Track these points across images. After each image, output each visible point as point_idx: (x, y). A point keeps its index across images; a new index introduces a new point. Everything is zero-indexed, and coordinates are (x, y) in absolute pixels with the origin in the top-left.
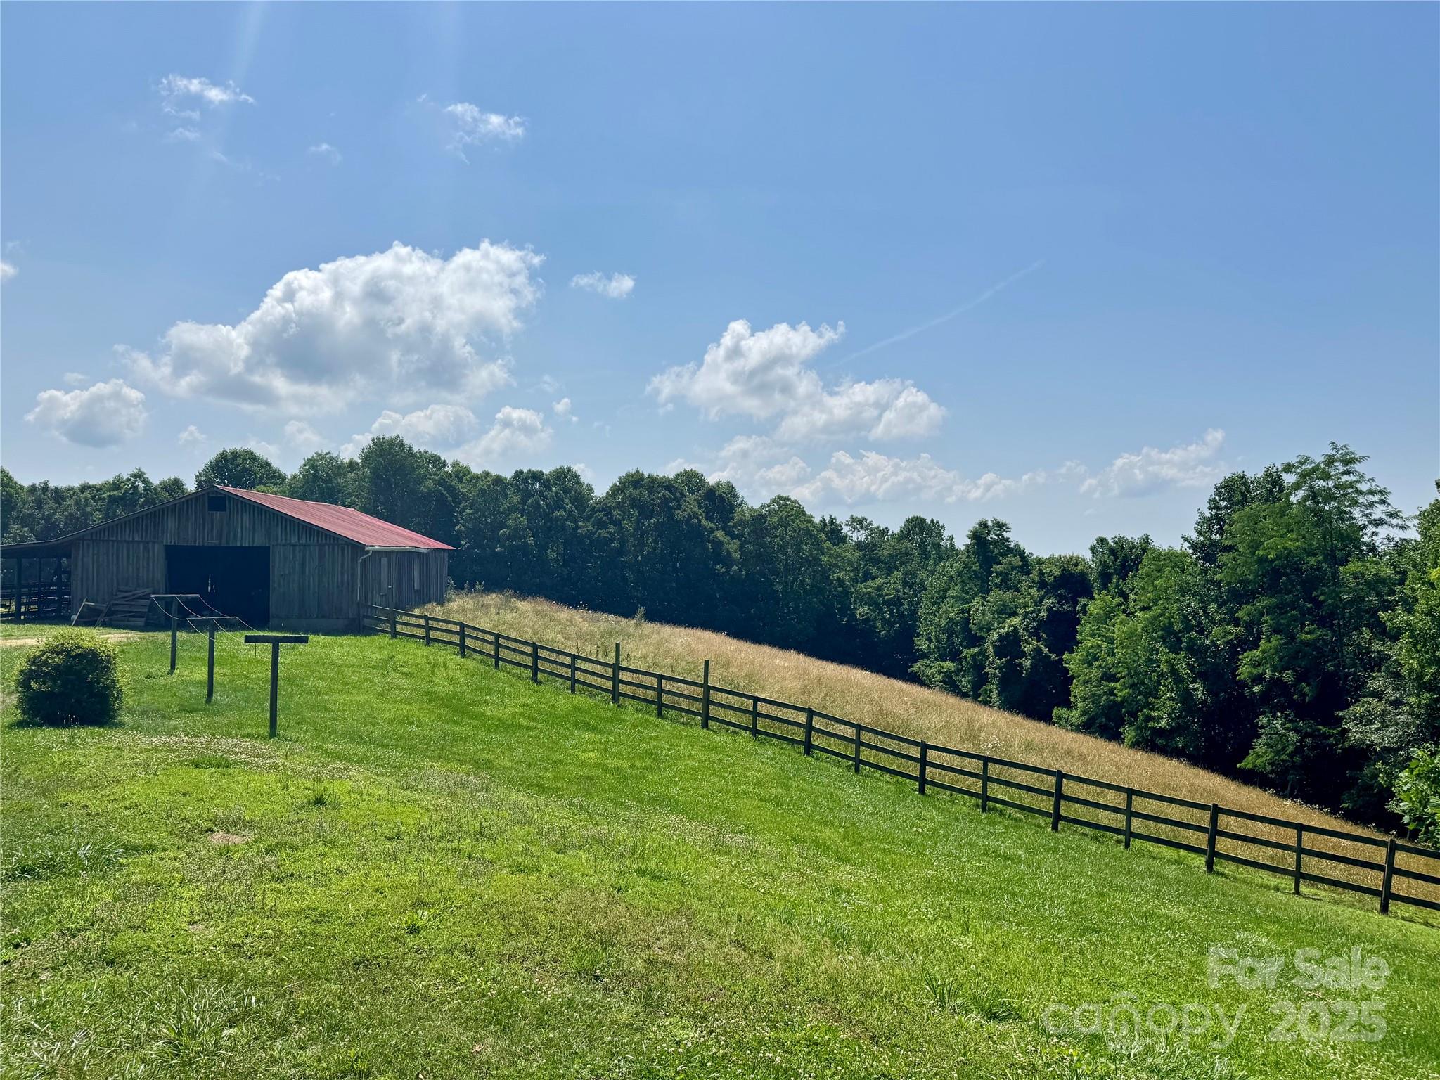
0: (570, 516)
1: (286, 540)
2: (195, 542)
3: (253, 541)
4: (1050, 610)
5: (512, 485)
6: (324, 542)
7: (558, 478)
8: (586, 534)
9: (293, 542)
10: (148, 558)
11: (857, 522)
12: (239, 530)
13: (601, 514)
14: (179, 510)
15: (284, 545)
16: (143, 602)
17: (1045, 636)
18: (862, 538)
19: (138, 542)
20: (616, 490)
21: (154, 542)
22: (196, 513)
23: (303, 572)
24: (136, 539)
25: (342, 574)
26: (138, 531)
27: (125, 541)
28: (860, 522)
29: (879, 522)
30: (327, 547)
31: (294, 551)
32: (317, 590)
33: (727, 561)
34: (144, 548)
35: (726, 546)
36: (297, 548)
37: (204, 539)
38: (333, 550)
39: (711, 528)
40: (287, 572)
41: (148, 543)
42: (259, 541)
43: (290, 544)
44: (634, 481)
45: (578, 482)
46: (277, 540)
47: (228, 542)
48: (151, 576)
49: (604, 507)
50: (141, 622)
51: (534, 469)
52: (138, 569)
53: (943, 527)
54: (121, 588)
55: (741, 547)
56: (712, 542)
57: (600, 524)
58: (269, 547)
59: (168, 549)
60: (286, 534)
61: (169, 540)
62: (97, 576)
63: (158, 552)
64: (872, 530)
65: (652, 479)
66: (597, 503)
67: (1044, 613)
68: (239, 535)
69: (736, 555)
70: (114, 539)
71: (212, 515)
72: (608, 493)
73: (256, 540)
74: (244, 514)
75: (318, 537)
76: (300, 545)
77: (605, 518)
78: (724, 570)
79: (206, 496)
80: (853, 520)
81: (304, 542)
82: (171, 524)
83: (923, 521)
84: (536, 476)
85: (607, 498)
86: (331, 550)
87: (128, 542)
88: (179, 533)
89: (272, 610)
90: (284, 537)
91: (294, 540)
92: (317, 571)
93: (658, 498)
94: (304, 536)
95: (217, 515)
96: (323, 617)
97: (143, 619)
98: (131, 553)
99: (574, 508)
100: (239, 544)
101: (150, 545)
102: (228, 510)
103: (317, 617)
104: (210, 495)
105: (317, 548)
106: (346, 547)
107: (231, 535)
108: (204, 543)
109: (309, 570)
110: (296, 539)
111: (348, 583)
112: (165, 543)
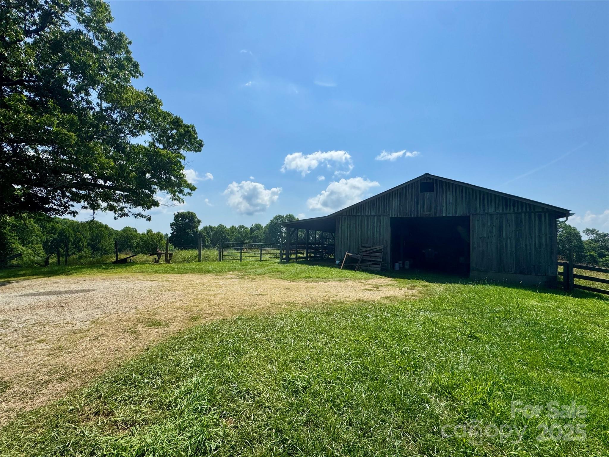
1: (484, 210)
2: (411, 214)
3: (456, 212)
6: (520, 211)
9: (490, 212)
10: (380, 226)
12: (444, 205)
14: (400, 194)
15: (482, 215)
16: (378, 254)
19: (374, 216)
21: (384, 216)
22: (412, 194)
23: (500, 236)
24: (373, 214)
25: (540, 237)
26: (373, 209)
27: (366, 215)
30: (523, 215)
31: (491, 219)
32: (514, 249)
34: (377, 219)
36: (495, 217)
37: (417, 212)
38: (530, 217)
40: (485, 236)
41: (380, 216)
42: (461, 212)
43: (487, 213)
46: (476, 210)
47: (436, 213)
48: (382, 237)
50: (378, 268)
52: (373, 233)
54: (363, 245)
58: (469, 216)
59: (393, 220)
60: (484, 206)
61: (393, 214)
62: (350, 237)
63: (386, 222)
68: (444, 208)
70: (359, 214)
71: (424, 195)
73: (458, 211)
74: (448, 194)
75: (514, 206)
76: (498, 214)
79: (419, 182)
81: (501, 211)
82: (395, 203)
86: (527, 217)
87: (368, 216)
88: (400, 210)
89: (473, 265)
90: (482, 209)
91: (491, 210)
92: (513, 234)
94: (501, 207)
95: (427, 195)
96: (521, 273)
97: (380, 266)
98: (369, 223)
100: (444, 215)
101: (381, 218)
102: (435, 190)
103: (515, 273)
104: (422, 182)
105: (513, 216)
106: (543, 214)
107: (438, 208)
108: (417, 215)
109: (506, 233)
110: (493, 209)
111: (547, 245)
112: (390, 216)
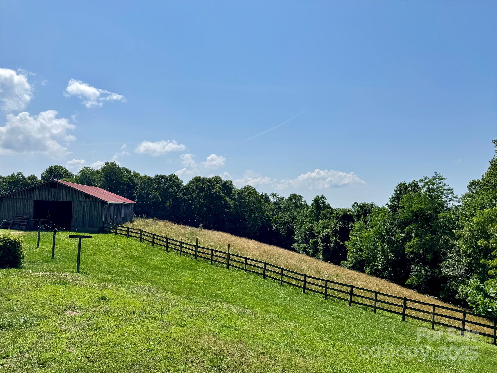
0: (174, 191)
1: (78, 199)
2: (45, 199)
4: (340, 227)
5: (154, 180)
6: (92, 200)
7: (171, 178)
8: (180, 198)
10: (28, 205)
11: (274, 195)
12: (61, 195)
13: (185, 191)
14: (40, 187)
15: (77, 201)
16: (25, 220)
17: (338, 236)
18: (275, 201)
19: (24, 199)
20: (191, 183)
22: (46, 189)
23: (84, 211)
25: (98, 211)
26: (24, 195)
28: (275, 195)
29: (281, 195)
30: (93, 202)
31: (81, 203)
32: (88, 217)
33: (229, 208)
34: (27, 201)
35: (229, 202)
36: (82, 202)
37: (48, 198)
38: (95, 203)
39: (224, 196)
40: (78, 211)
42: (69, 199)
43: (79, 201)
44: (198, 179)
45: (178, 179)
46: (75, 199)
47: (57, 200)
48: (28, 211)
49: (187, 188)
51: (162, 174)
52: (24, 209)
53: (303, 197)
54: (17, 215)
55: (234, 203)
56: (224, 201)
57: (185, 194)
58: (72, 202)
59: (35, 202)
60: (78, 198)
61: (36, 198)
62: (9, 211)
63: (31, 202)
64: (279, 198)
65: (204, 179)
66: (184, 187)
67: (338, 228)
68: (61, 197)
69: (232, 206)
70: (16, 197)
71: (52, 190)
72: (188, 183)
73: (67, 199)
74: (64, 190)
75: (90, 198)
76: (83, 201)
77: (186, 192)
78: (228, 211)
79: (50, 183)
80: (272, 194)
81: (85, 200)
82: (37, 192)
83: (296, 195)
84: (163, 177)
85: (188, 185)
87: (21, 199)
88: (39, 196)
89: (72, 224)
91: (81, 199)
92: (89, 210)
93: (206, 185)
94: (85, 198)
95: (54, 190)
96: (91, 227)
97: (25, 227)
98: (22, 203)
99: (176, 188)
100: (61, 200)
101: (29, 200)
102: (58, 188)
103: (88, 227)
104: (52, 183)
105: (89, 202)
106: (100, 202)
107: (59, 197)
108: (48, 200)
109: (86, 210)
110: (82, 199)
111: (100, 215)
112: (34, 199)
